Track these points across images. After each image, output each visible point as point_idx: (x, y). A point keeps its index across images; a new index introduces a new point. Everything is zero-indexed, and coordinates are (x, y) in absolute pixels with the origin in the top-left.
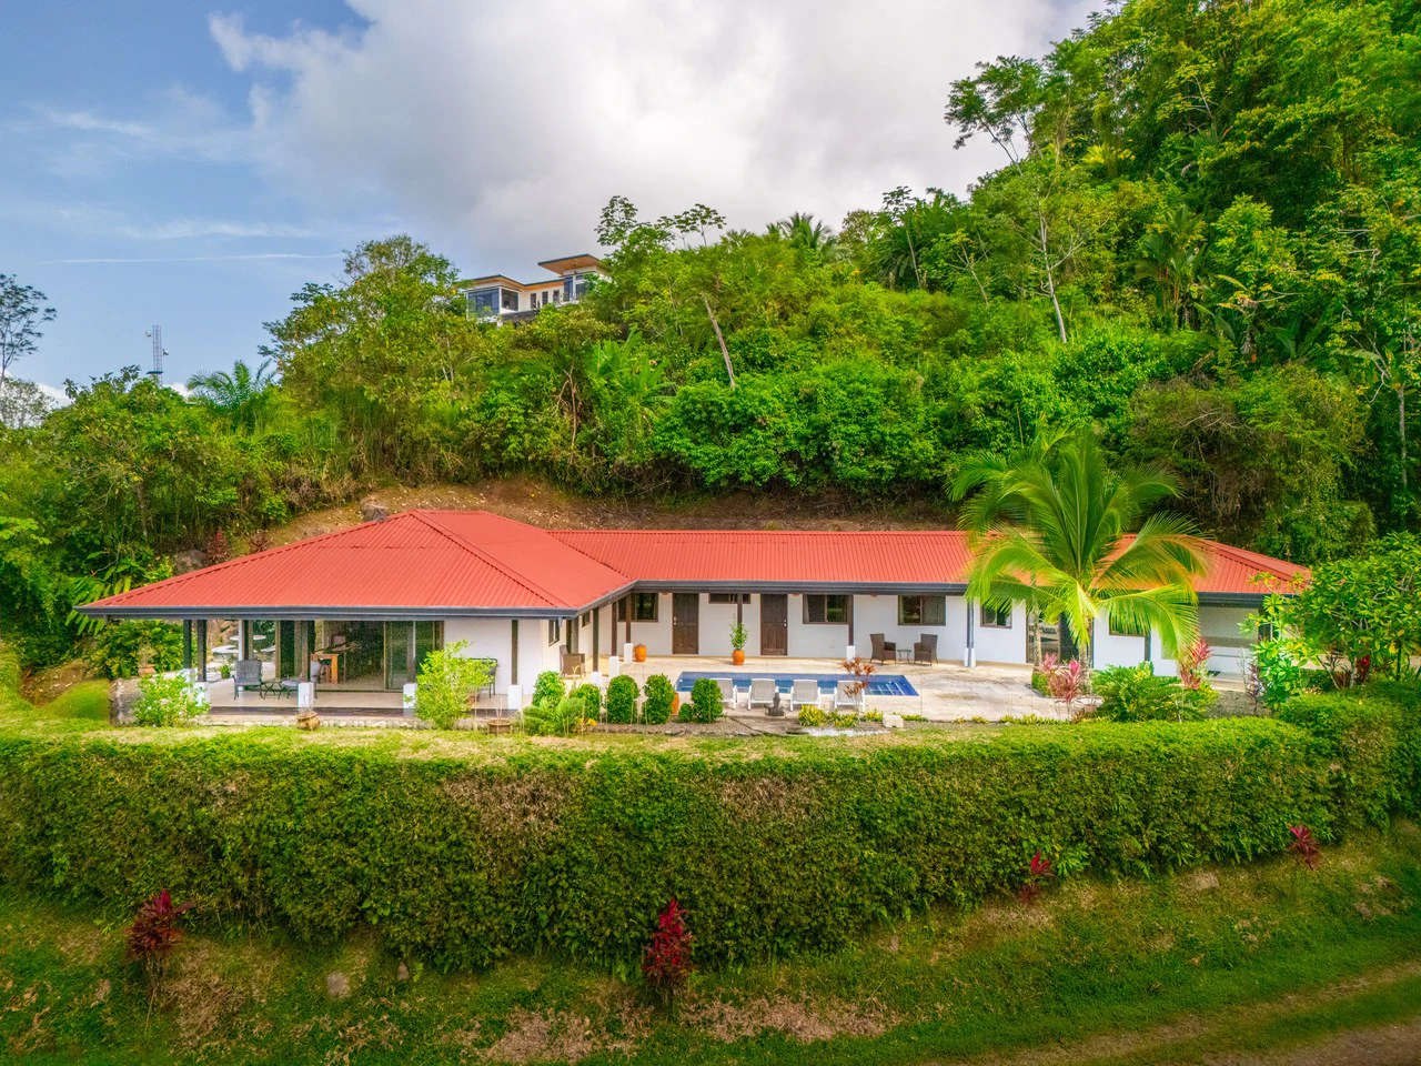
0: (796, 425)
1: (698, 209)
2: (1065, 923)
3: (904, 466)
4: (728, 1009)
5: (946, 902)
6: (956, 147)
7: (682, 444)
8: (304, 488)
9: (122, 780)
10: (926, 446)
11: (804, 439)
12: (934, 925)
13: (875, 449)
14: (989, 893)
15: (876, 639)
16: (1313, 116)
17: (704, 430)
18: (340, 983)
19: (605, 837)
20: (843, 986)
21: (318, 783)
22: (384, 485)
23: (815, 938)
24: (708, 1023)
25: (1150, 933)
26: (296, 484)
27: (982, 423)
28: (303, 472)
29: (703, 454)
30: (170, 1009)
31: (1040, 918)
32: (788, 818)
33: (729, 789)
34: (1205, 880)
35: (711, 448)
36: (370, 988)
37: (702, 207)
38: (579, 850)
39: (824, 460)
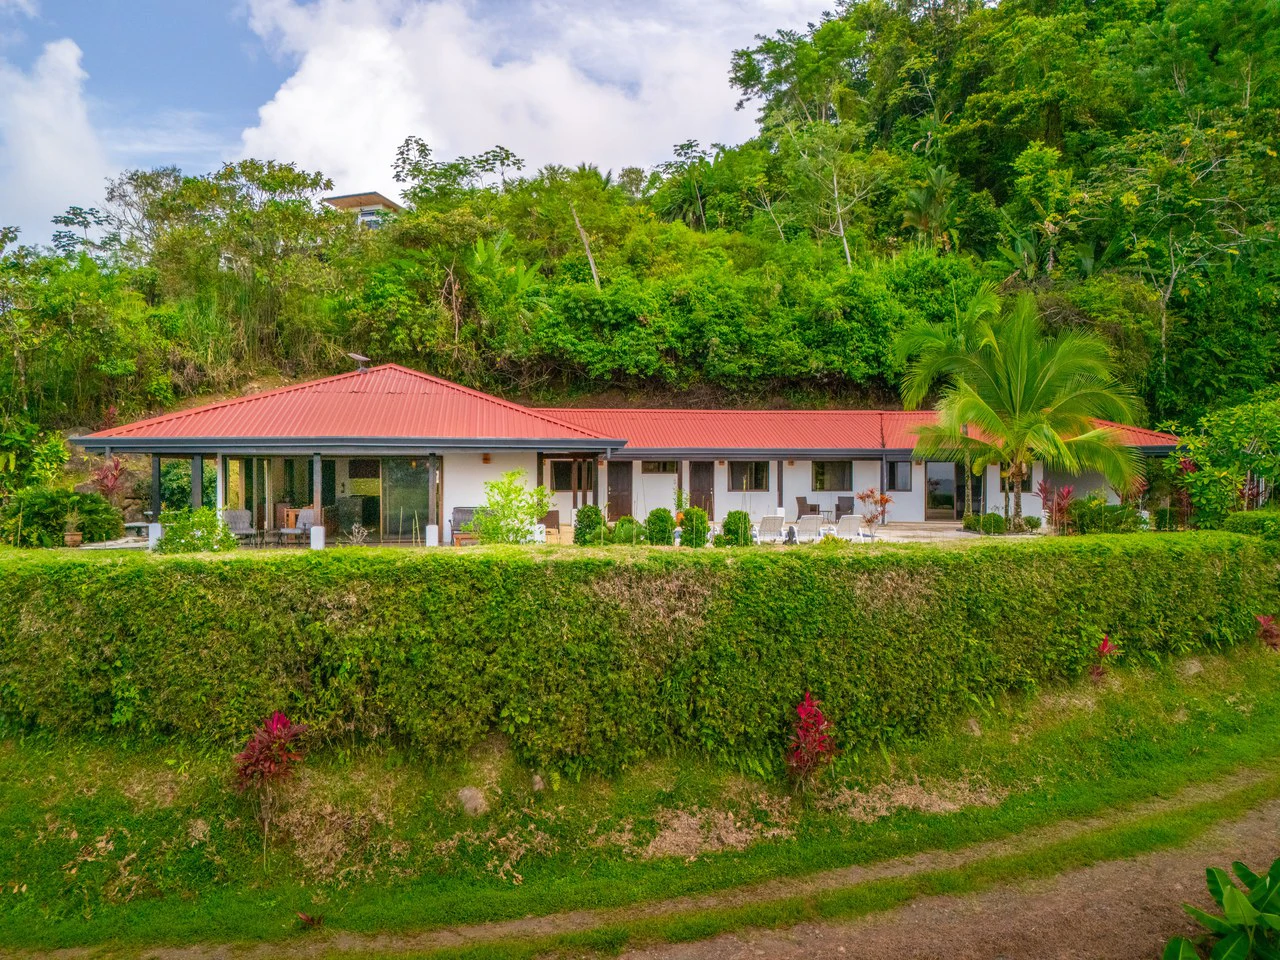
0: (672, 325)
1: (498, 150)
2: (1108, 705)
3: (772, 361)
4: (856, 793)
5: (1016, 689)
6: (737, 109)
7: (565, 339)
8: (189, 370)
10: (793, 346)
11: (681, 338)
12: (1007, 711)
13: (744, 348)
14: (1049, 680)
15: (801, 501)
16: (1034, 101)
17: (587, 328)
18: (475, 798)
19: (754, 632)
20: (948, 768)
22: (265, 373)
23: (918, 727)
24: (844, 807)
25: (1170, 709)
26: (180, 366)
27: (841, 324)
28: (188, 354)
29: (586, 349)
30: (285, 840)
31: (1083, 701)
32: (912, 607)
33: (862, 582)
34: (1193, 667)
35: (592, 344)
36: (507, 800)
37: (502, 149)
38: (725, 645)
39: (697, 358)
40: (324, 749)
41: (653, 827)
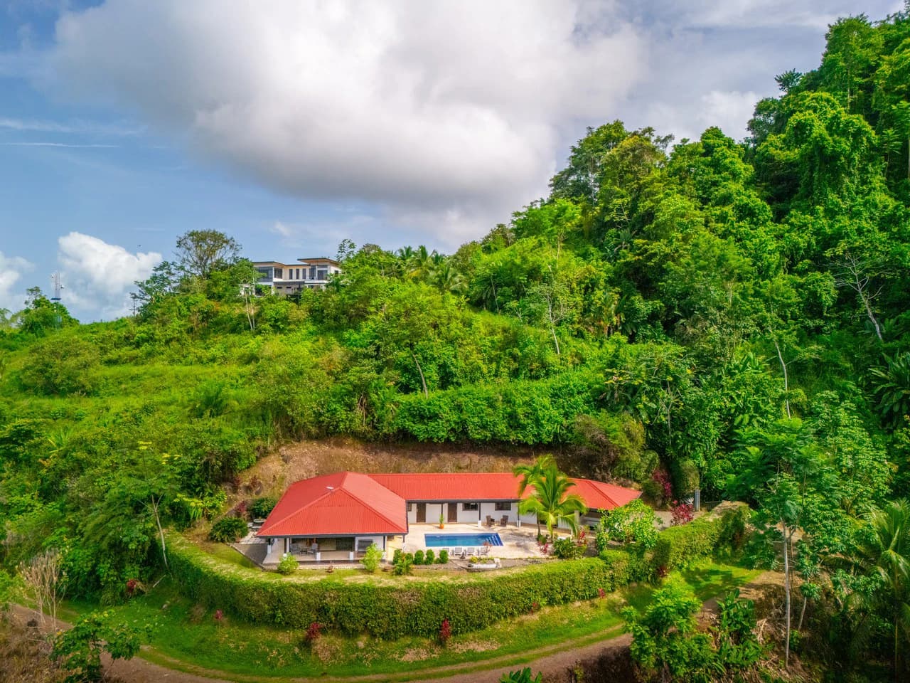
0: (454, 417)
2: (541, 618)
3: (494, 435)
4: (459, 645)
5: (512, 615)
7: (408, 424)
9: (301, 594)
10: (502, 428)
11: (456, 423)
12: (509, 621)
13: (484, 427)
14: (523, 612)
15: (488, 517)
17: (418, 418)
18: (361, 644)
19: (430, 604)
20: (487, 638)
21: (356, 593)
22: (286, 442)
23: (480, 626)
24: (454, 649)
25: (562, 619)
27: (523, 421)
29: (417, 428)
30: (316, 654)
31: (536, 617)
32: (474, 597)
33: (460, 590)
34: (578, 604)
35: (420, 426)
36: (369, 645)
38: (423, 608)
39: (465, 432)
40: (323, 631)
41: (404, 653)
